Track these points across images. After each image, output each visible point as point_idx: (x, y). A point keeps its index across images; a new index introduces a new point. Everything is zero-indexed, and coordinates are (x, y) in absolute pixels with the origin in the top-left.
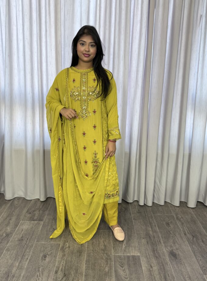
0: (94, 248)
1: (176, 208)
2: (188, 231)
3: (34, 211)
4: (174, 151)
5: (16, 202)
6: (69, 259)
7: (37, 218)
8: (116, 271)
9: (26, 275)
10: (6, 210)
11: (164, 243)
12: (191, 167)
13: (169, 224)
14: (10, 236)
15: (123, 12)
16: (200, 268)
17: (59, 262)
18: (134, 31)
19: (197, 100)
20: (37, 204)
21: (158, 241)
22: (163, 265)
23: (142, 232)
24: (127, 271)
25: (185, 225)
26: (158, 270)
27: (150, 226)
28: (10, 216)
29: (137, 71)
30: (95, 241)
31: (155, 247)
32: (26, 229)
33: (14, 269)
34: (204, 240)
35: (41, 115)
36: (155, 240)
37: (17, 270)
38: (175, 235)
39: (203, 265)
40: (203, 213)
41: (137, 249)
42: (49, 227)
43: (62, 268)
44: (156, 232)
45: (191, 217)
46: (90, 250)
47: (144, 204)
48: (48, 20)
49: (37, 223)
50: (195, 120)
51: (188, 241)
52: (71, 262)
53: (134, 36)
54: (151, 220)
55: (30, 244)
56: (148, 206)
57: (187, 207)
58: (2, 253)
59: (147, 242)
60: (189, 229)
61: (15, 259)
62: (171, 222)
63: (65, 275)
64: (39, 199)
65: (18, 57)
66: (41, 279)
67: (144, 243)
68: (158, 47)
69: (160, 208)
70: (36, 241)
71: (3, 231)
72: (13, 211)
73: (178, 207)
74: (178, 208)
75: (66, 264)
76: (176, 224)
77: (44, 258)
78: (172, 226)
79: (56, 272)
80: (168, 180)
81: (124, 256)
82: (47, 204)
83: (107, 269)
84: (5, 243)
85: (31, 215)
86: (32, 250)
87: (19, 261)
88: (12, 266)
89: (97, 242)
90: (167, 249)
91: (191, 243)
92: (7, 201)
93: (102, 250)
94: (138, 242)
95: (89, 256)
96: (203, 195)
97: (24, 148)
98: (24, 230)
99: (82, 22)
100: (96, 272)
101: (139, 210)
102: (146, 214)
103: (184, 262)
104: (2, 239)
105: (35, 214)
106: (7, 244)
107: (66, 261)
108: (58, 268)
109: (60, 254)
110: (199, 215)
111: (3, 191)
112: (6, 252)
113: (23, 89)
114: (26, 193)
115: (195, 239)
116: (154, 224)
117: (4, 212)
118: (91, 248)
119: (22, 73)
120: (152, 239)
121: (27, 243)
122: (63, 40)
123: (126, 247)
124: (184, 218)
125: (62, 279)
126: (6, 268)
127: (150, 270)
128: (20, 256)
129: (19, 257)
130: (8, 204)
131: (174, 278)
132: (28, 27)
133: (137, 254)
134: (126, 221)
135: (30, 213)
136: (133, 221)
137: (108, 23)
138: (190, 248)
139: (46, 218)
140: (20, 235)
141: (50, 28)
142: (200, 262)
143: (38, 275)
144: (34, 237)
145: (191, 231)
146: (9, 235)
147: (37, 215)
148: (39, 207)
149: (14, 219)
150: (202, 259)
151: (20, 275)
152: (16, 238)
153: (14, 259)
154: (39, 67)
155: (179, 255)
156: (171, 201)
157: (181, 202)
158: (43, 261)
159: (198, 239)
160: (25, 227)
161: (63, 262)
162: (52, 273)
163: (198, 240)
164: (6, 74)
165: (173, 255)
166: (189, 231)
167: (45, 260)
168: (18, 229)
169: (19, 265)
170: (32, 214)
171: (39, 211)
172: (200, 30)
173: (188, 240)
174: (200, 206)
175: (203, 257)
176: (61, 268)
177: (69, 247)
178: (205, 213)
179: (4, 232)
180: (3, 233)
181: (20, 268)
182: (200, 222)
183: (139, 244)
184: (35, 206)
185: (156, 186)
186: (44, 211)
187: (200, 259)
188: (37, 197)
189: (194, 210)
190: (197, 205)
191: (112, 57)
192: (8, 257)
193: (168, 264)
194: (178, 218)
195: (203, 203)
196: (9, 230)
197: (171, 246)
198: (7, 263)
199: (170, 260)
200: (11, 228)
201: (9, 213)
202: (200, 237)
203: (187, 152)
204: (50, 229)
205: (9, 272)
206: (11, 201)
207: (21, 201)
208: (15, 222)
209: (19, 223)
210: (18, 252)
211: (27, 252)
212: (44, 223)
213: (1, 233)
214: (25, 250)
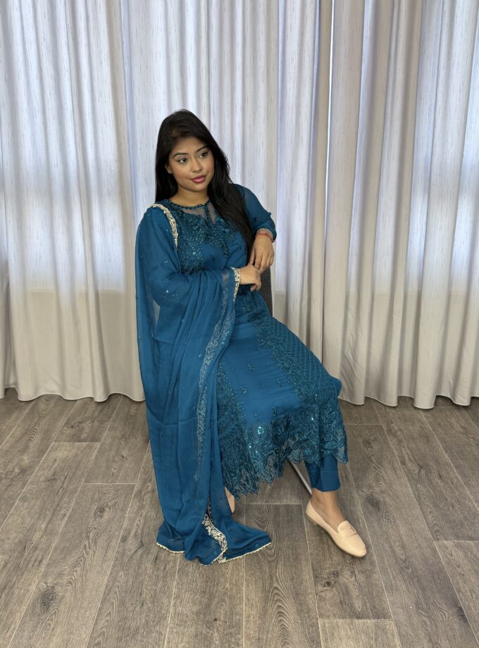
1: (388, 410)
2: (411, 458)
3: (80, 423)
4: (383, 287)
5: (42, 406)
7: (88, 436)
9: (62, 546)
10: (20, 420)
11: (355, 480)
12: (422, 321)
13: (369, 443)
14: (28, 472)
16: (426, 528)
17: (132, 520)
20: (87, 409)
21: (342, 477)
25: (405, 446)
28: (28, 433)
29: (298, 106)
32: (64, 457)
33: (37, 535)
34: (444, 473)
35: (85, 214)
37: (42, 536)
38: (382, 465)
39: (435, 522)
40: (449, 420)
41: (297, 493)
42: (113, 453)
43: (136, 532)
45: (421, 427)
49: (88, 445)
50: (430, 216)
51: (408, 477)
55: (71, 487)
57: (412, 409)
58: (13, 504)
60: (412, 453)
61: (39, 518)
62: (376, 439)
63: (142, 545)
64: (92, 398)
65: (28, 83)
66: (91, 552)
69: (353, 411)
70: (83, 480)
71: (14, 464)
72: (36, 424)
73: (394, 407)
74: (393, 411)
75: (145, 524)
76: (385, 443)
77: (99, 513)
78: (375, 447)
79: (124, 540)
80: (373, 352)
81: (269, 507)
82: (109, 408)
84: (19, 486)
85: (74, 430)
86: (75, 499)
87: (47, 519)
88: (32, 529)
90: (360, 492)
91: (414, 480)
92: (23, 404)
96: (450, 383)
97: (52, 288)
98: (58, 459)
103: (393, 517)
104: (12, 479)
105: (81, 430)
106: (23, 488)
107: (145, 519)
108: (129, 531)
109: (133, 505)
110: (439, 424)
111: (14, 384)
112: (21, 504)
113: (42, 155)
114: (63, 387)
115: (423, 472)
117: (16, 426)
119: (39, 119)
121: (64, 486)
123: (273, 488)
124: (404, 431)
125: (136, 551)
126: (21, 532)
128: (49, 511)
129: (48, 513)
130: (24, 409)
133: (296, 502)
135: (72, 427)
138: (410, 489)
139: (106, 436)
140: (50, 470)
141: (96, 12)
142: (430, 517)
143: (85, 545)
144: (79, 473)
145: (416, 457)
146: (26, 470)
147: (87, 430)
148: (93, 414)
150: (433, 510)
151: (49, 546)
152: (40, 477)
153: (36, 516)
154: (76, 103)
155: (385, 502)
156: (379, 398)
157: (400, 398)
158: (97, 519)
159: (431, 472)
160: (60, 454)
161: (140, 520)
162: (115, 543)
163: (429, 475)
164: (4, 121)
165: (372, 503)
166: (413, 456)
167: (102, 517)
168: (46, 459)
169: (47, 527)
170: (78, 428)
171: (93, 422)
173: (409, 473)
174: (442, 405)
175: (436, 506)
176: (134, 531)
178: (453, 420)
179: (17, 465)
181: (49, 533)
182: (439, 439)
184: (83, 413)
186: (102, 422)
187: (430, 510)
188: (88, 393)
189: (429, 414)
190: (436, 404)
191: (239, 74)
192: (25, 512)
193: (360, 520)
194: (391, 430)
195: (449, 399)
196: (27, 461)
197: (370, 487)
198: (22, 524)
199: (365, 513)
200: (32, 458)
201: (26, 427)
202: (435, 467)
203: (413, 289)
204: (114, 457)
205: (26, 540)
206: (34, 403)
207: (52, 404)
208: (40, 445)
209: (47, 446)
210: (44, 502)
211: (65, 502)
212: (101, 445)
213: (10, 467)
214: (61, 500)
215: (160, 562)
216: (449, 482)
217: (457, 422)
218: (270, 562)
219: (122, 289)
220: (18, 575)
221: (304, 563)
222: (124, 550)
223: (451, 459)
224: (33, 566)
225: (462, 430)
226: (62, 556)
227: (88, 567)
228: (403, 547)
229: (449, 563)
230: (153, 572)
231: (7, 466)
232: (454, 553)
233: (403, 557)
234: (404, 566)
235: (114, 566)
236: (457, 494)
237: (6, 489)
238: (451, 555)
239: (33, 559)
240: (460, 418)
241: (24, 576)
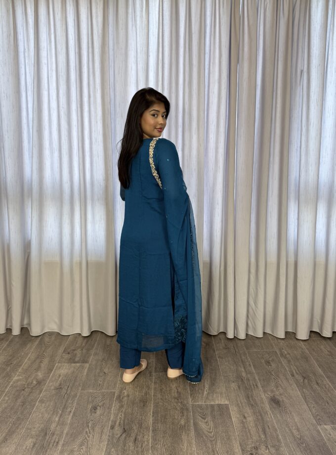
0: (163, 396)
1: (279, 341)
2: (297, 371)
3: (74, 350)
4: (272, 258)
5: (47, 339)
6: (130, 410)
7: (80, 360)
8: (195, 424)
9: (71, 432)
10: (33, 349)
11: (262, 387)
12: (299, 280)
13: (269, 363)
14: (42, 384)
15: (195, 70)
16: (312, 417)
17: (116, 415)
18: (211, 94)
19: (302, 185)
20: (77, 341)
21: (254, 385)
22: (261, 415)
23: (231, 374)
24: (212, 424)
25: (293, 364)
26: (255, 422)
27: (242, 366)
28: (40, 357)
29: (217, 148)
30: (164, 387)
31: (250, 393)
32: (65, 374)
33: (53, 426)
34: (319, 382)
35: (83, 212)
36: (250, 384)
37: (57, 426)
38: (279, 377)
40: (319, 347)
41: (224, 395)
42: (98, 370)
43: (120, 422)
44: (250, 373)
45: (302, 352)
46: (158, 399)
47: (235, 336)
48: (91, 82)
49: (80, 366)
51: (297, 384)
52: (132, 414)
53: (210, 101)
54: (243, 357)
56: (240, 339)
57: (295, 340)
58: (35, 405)
59: (239, 387)
60: (297, 368)
61: (53, 414)
62: (273, 360)
63: (125, 431)
64: (80, 334)
65: (50, 133)
66: (91, 436)
67: (234, 388)
68: (244, 115)
69: (257, 342)
70: (80, 389)
72: (44, 351)
73: (283, 339)
74: (283, 342)
75: (125, 417)
76: (279, 363)
77: (93, 410)
78: (273, 365)
80: (267, 301)
81: (207, 405)
82: (92, 340)
83: (183, 422)
84: (37, 393)
85: (70, 355)
86: (76, 401)
87: (59, 415)
89: (167, 388)
90: (266, 395)
91: (301, 386)
92: (33, 338)
93: (175, 398)
94: (226, 387)
95: (156, 405)
96: (318, 322)
97: (57, 259)
98: (61, 375)
99: (139, 83)
100: (168, 426)
101: (226, 345)
102: (237, 351)
103: (290, 410)
104: (32, 388)
105: (76, 355)
106: (40, 394)
107: (125, 414)
108: (115, 422)
109: (115, 406)
110: (313, 349)
111: (27, 324)
112: (40, 404)
113: (57, 176)
114: (61, 326)
115: (306, 381)
116: (247, 363)
117: (31, 353)
118: (159, 396)
119: (56, 154)
120: (246, 382)
121: (68, 392)
122: (112, 109)
123: (208, 393)
124: (291, 354)
125: (121, 435)
126: (42, 423)
127: (243, 421)
129: (59, 410)
130: (35, 341)
131: (276, 430)
132: (65, 92)
133: (224, 402)
134: (207, 360)
135: (69, 353)
136: (218, 359)
137: (174, 85)
138: (299, 392)
139: (92, 359)
140: (57, 382)
141: (95, 92)
142: (314, 410)
143: (87, 432)
144: (77, 384)
145: (300, 371)
146: (41, 382)
147: (79, 355)
148: (82, 345)
149: (46, 361)
150: (315, 405)
151: (62, 432)
152: (51, 387)
153: (52, 413)
154: (80, 145)
155: (283, 401)
156: (273, 332)
157: (287, 333)
158: (93, 414)
159: (311, 381)
160: (62, 371)
161: (121, 415)
162: (107, 430)
163: (310, 383)
164: (34, 155)
165: (275, 402)
166: (299, 371)
167: (95, 413)
168: (54, 375)
169: (59, 420)
170: (72, 354)
171: (82, 350)
172: (302, 91)
173: (297, 382)
174: (314, 337)
175: (317, 403)
176: (118, 422)
177: (128, 396)
178: (322, 347)
180: (33, 379)
181: (62, 423)
182: (314, 359)
183: (227, 390)
184: (75, 344)
185: (250, 310)
186: (88, 350)
187: (313, 405)
188: (77, 331)
189: (305, 343)
190: (310, 336)
191: (180, 129)
192: (43, 410)
193: (268, 413)
194: (282, 354)
195: (319, 333)
196: (41, 376)
197: (272, 391)
198: (42, 417)
199: (271, 409)
200: (44, 374)
201: (38, 353)
202: (313, 377)
203: (292, 260)
204: (99, 373)
205: (46, 429)
206: (40, 338)
207: (53, 338)
208: (48, 365)
209: (54, 366)
210: (56, 403)
211: (69, 403)
212: (90, 365)
213: (30, 380)
214: (66, 401)
215: (138, 441)
216: (324, 387)
217: (325, 347)
218: (211, 441)
219: (103, 259)
220: (43, 452)
221: (234, 442)
222: (113, 434)
223: (324, 372)
224: (53, 446)
225: (329, 354)
226: (72, 439)
227: (91, 446)
228: (298, 430)
229: (329, 440)
230: (134, 449)
231: (28, 379)
232: (331, 433)
233: (299, 437)
234: (300, 442)
235: (107, 445)
236: (330, 395)
237: (29, 395)
238: (330, 435)
239: (53, 441)
240: (327, 346)
241: (48, 453)
